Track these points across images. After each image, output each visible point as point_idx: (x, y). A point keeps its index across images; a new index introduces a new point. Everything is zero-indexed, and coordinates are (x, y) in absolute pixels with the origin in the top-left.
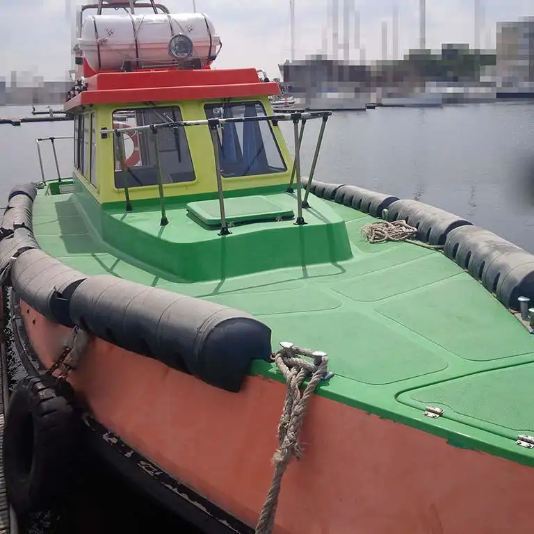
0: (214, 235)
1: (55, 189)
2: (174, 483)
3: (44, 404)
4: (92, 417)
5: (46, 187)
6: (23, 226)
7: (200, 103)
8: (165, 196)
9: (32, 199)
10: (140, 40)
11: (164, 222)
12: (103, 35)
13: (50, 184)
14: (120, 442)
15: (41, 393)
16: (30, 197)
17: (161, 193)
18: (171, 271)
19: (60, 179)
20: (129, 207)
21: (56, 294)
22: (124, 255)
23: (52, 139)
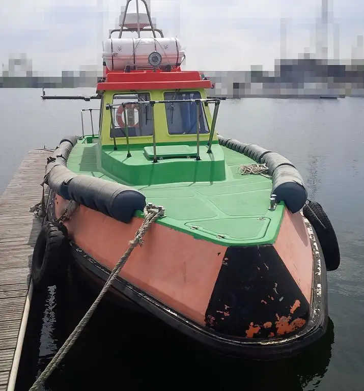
0: (151, 162)
1: (90, 140)
2: (100, 266)
3: (52, 232)
4: (73, 243)
5: (84, 139)
6: (61, 156)
7: (161, 92)
8: (129, 143)
9: (73, 145)
10: (136, 54)
11: (129, 156)
12: (115, 51)
13: (87, 138)
14: (83, 252)
15: (51, 228)
16: (71, 143)
17: (128, 142)
18: (126, 181)
19: (93, 135)
20: (116, 148)
21: (64, 183)
22: (108, 173)
23: (91, 110)
